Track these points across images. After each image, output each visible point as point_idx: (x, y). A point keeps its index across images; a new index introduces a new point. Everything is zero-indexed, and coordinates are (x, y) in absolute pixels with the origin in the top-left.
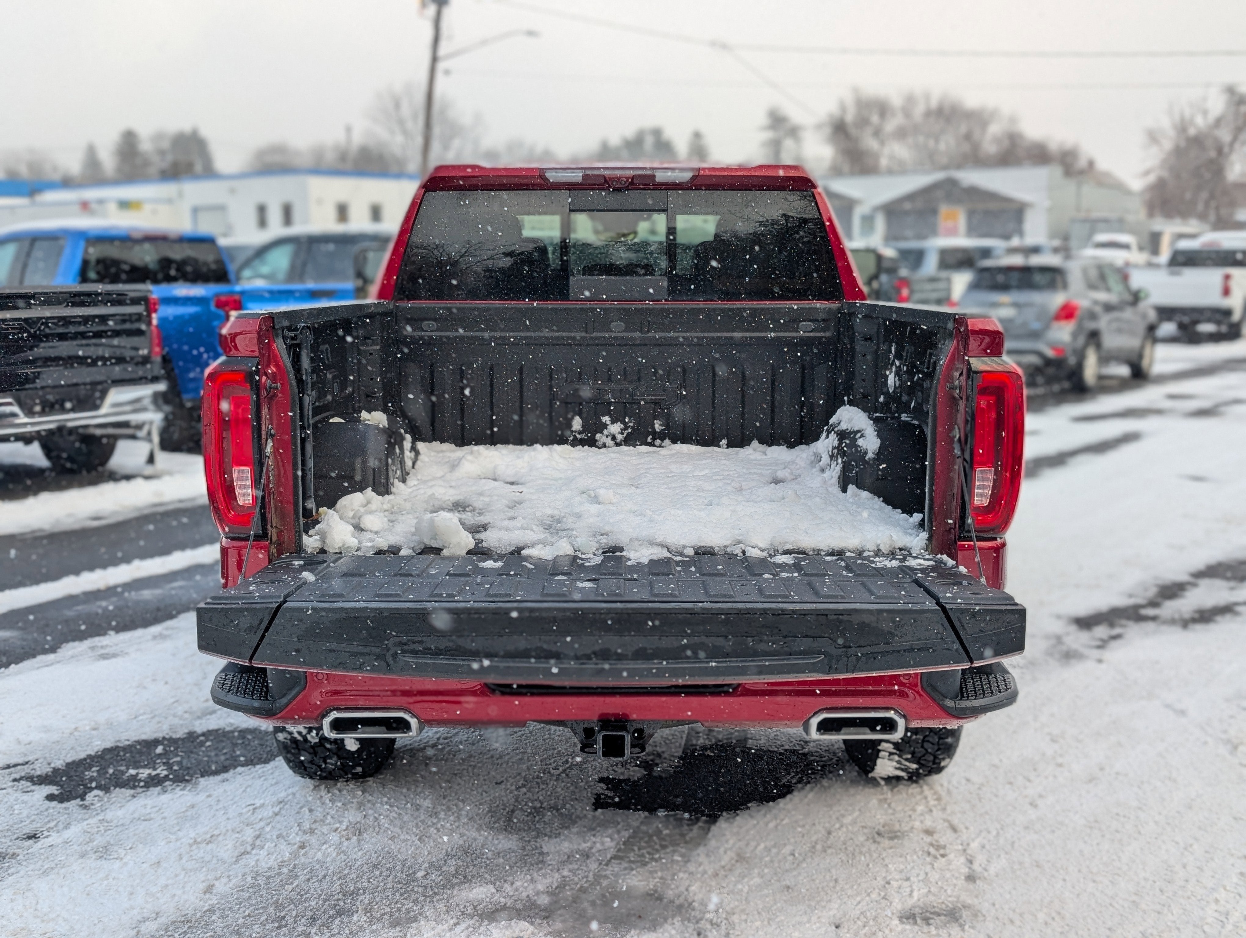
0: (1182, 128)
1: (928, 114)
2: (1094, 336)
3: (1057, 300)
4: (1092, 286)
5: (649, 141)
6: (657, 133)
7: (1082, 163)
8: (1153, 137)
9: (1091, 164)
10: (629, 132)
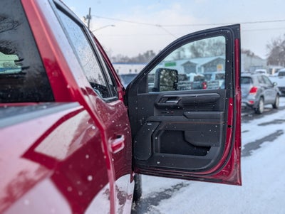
0: (275, 44)
1: (214, 44)
2: (262, 97)
3: (251, 86)
4: (260, 82)
5: (150, 54)
6: (152, 51)
7: (251, 54)
8: (268, 46)
9: (253, 54)
10: (145, 52)
